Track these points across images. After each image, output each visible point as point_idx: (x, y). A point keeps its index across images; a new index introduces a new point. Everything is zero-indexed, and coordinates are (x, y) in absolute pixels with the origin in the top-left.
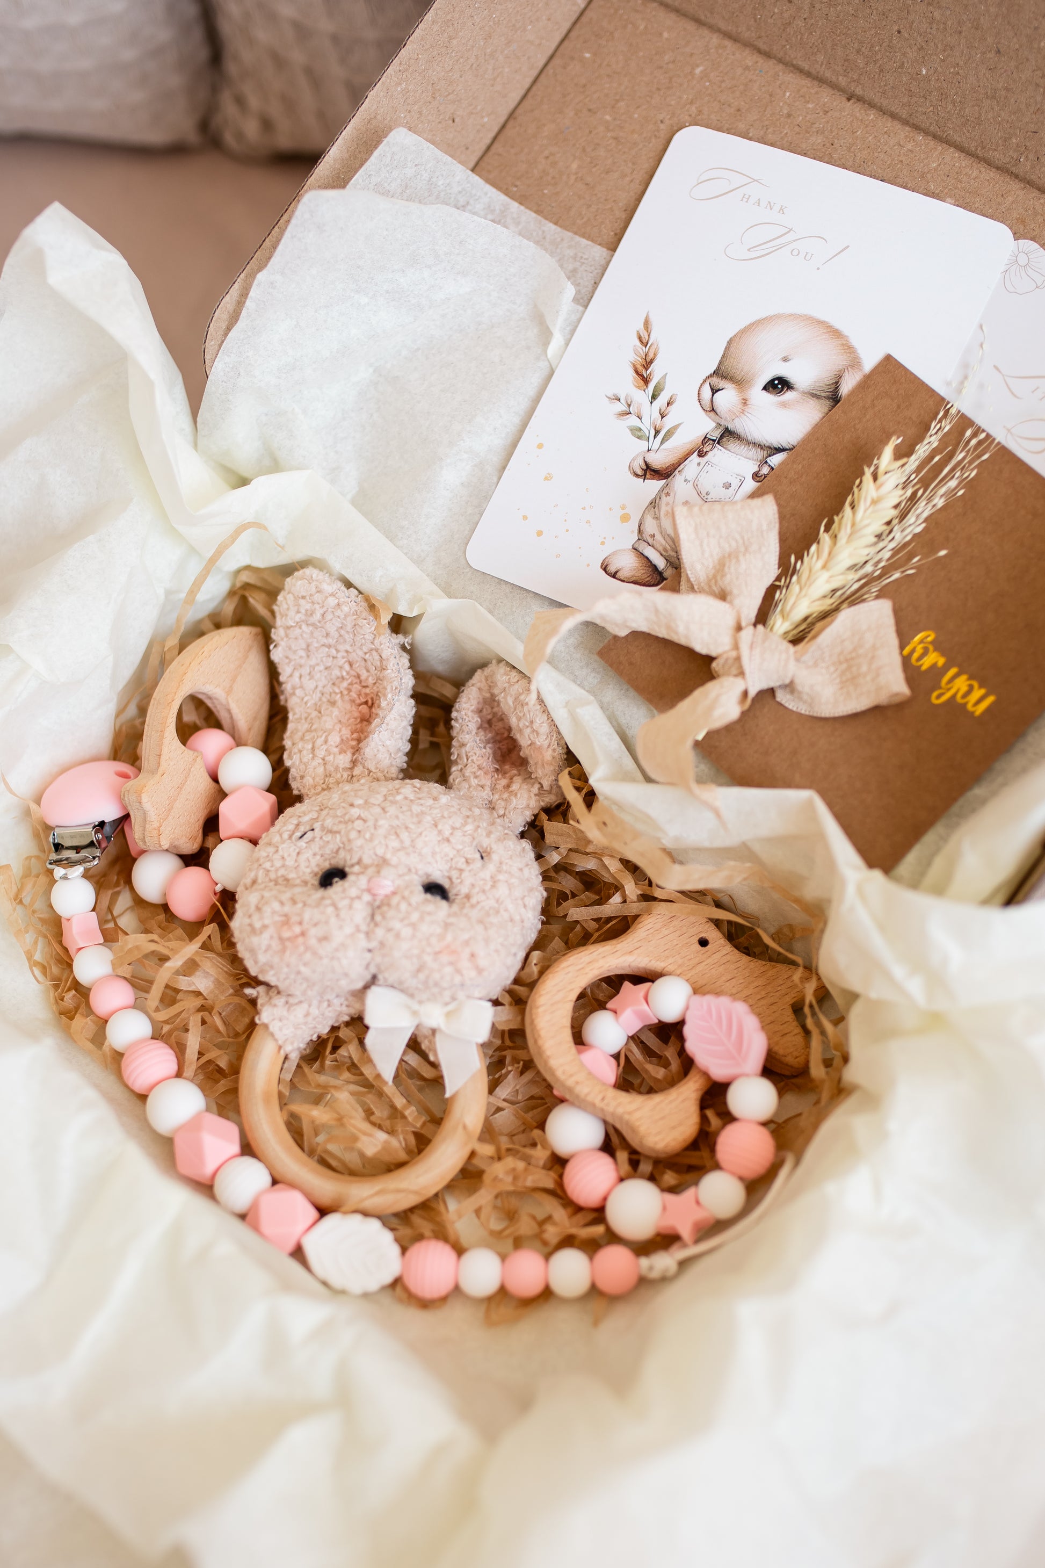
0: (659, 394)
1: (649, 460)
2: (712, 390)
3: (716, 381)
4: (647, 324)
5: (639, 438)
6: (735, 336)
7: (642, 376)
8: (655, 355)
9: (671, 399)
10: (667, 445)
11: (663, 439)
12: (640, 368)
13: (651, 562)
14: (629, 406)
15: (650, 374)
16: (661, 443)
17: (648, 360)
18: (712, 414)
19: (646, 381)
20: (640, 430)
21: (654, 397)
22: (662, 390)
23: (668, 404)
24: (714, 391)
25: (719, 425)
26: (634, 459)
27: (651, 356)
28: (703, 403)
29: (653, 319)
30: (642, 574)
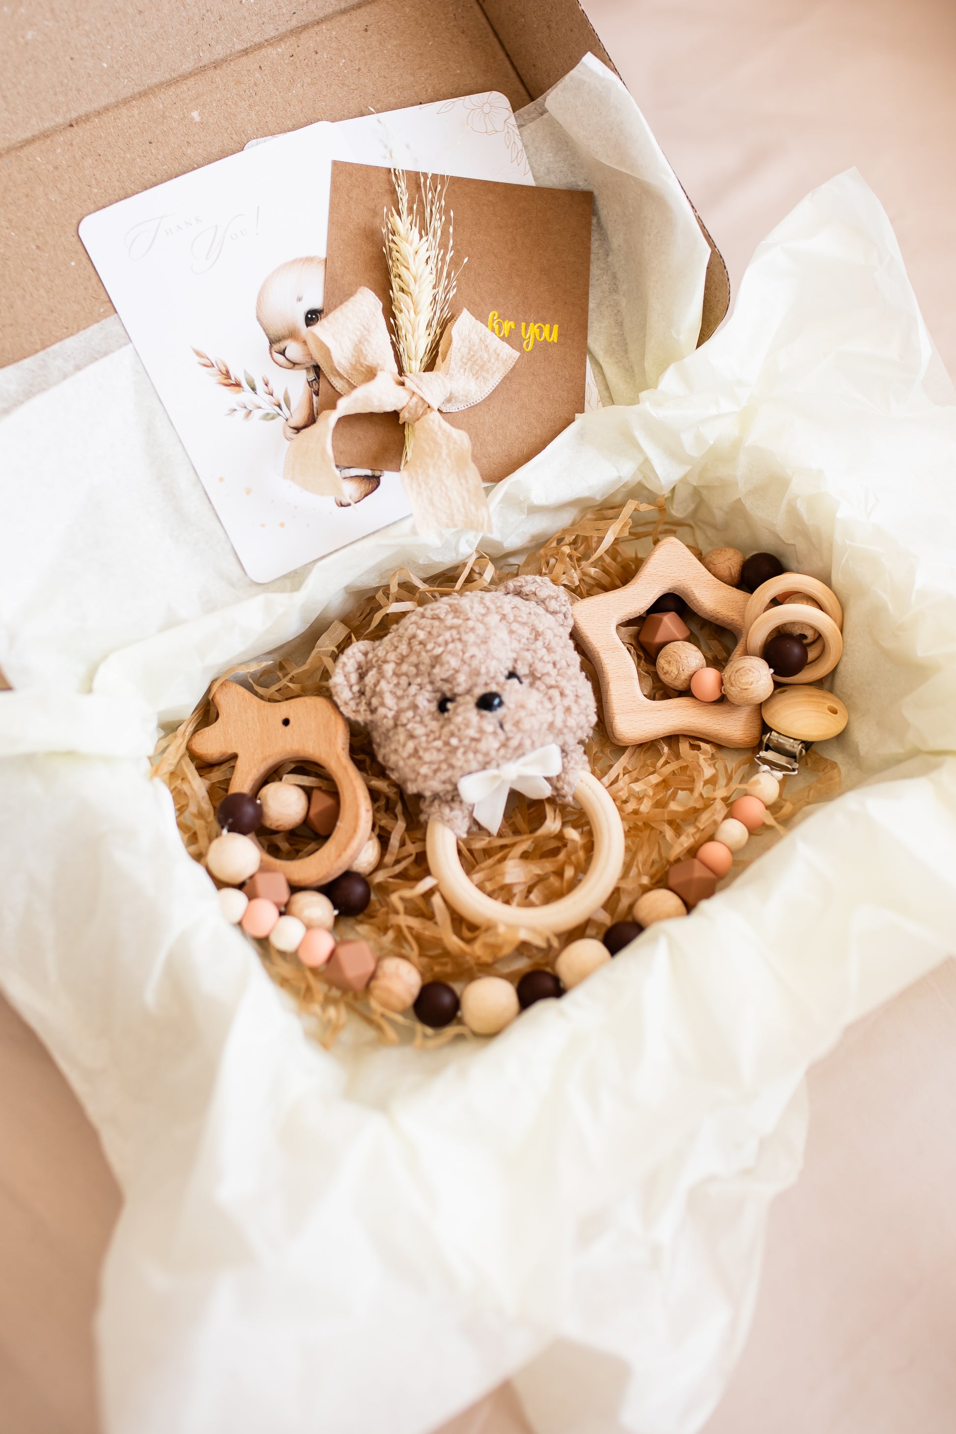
0: (254, 385)
1: (293, 425)
2: (281, 353)
3: (277, 347)
4: (198, 354)
5: (273, 418)
6: (257, 313)
7: (232, 385)
8: (225, 366)
9: (264, 381)
10: (293, 406)
11: (287, 406)
12: (226, 382)
13: (361, 476)
14: (245, 407)
15: (236, 379)
16: (289, 409)
17: (225, 372)
18: (297, 366)
19: (238, 385)
20: (268, 414)
21: (254, 389)
22: (253, 381)
23: (266, 385)
24: (283, 353)
25: (307, 369)
26: (285, 433)
27: (224, 370)
28: (284, 365)
29: (198, 348)
30: (364, 487)
